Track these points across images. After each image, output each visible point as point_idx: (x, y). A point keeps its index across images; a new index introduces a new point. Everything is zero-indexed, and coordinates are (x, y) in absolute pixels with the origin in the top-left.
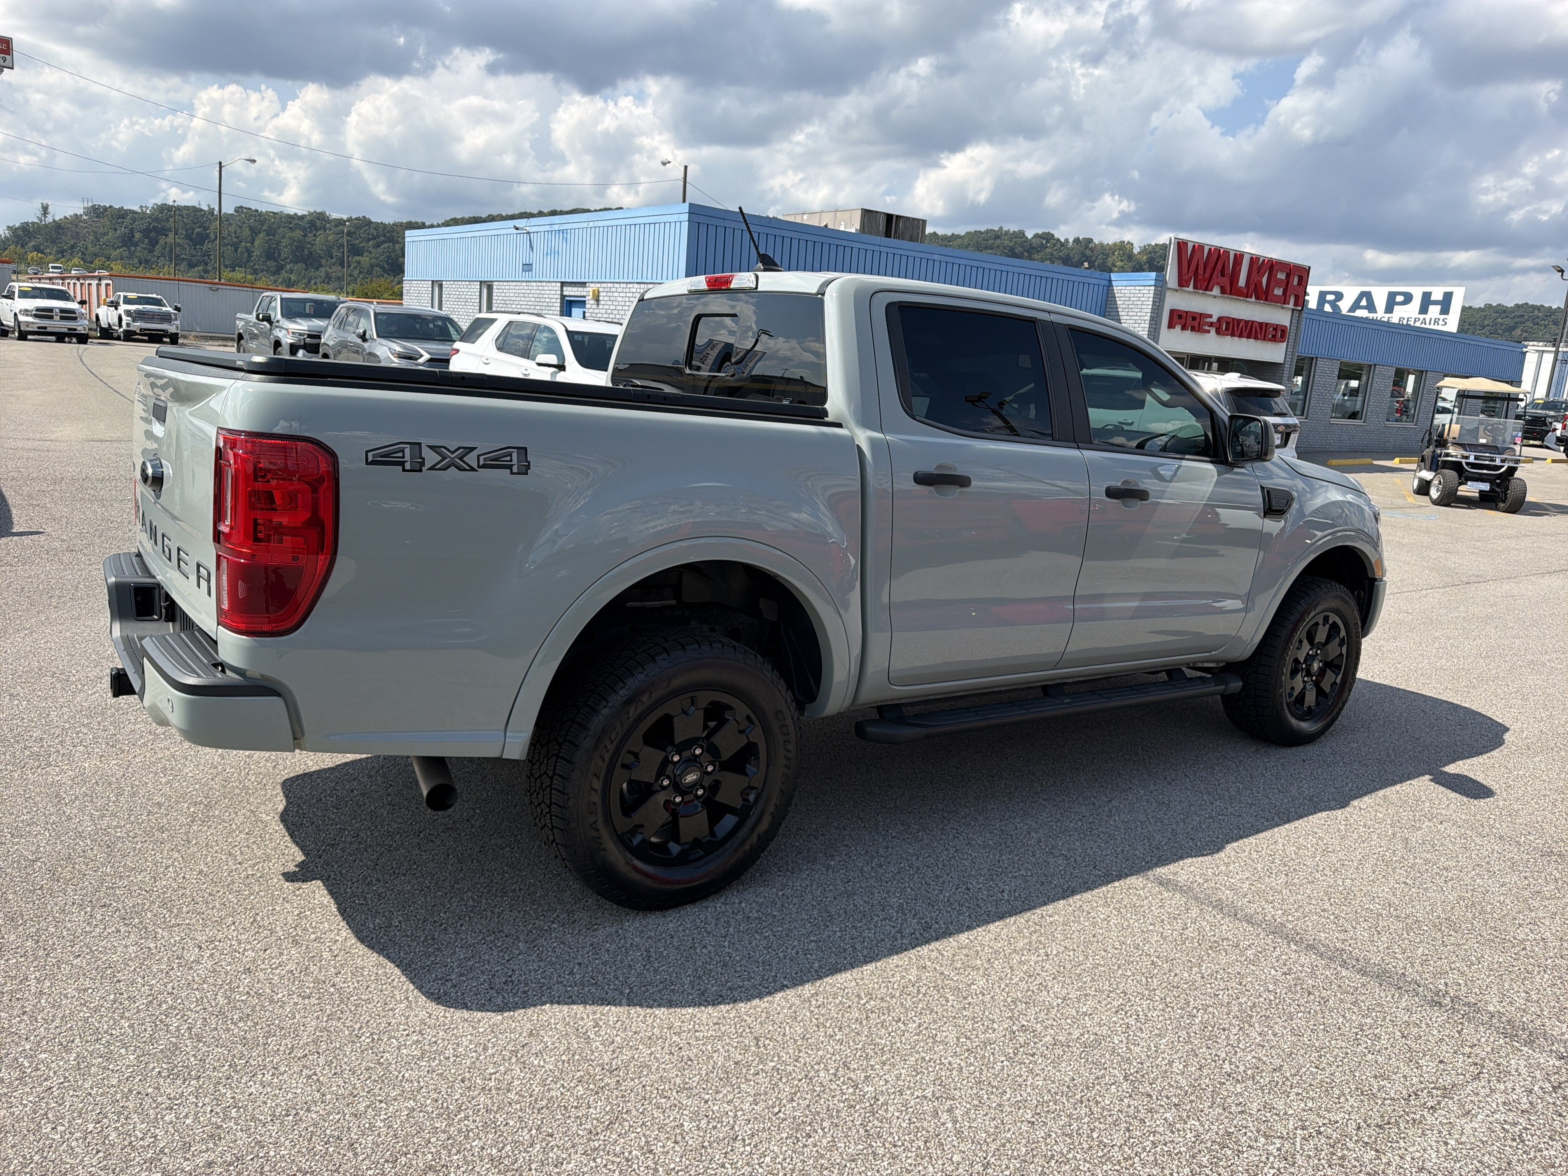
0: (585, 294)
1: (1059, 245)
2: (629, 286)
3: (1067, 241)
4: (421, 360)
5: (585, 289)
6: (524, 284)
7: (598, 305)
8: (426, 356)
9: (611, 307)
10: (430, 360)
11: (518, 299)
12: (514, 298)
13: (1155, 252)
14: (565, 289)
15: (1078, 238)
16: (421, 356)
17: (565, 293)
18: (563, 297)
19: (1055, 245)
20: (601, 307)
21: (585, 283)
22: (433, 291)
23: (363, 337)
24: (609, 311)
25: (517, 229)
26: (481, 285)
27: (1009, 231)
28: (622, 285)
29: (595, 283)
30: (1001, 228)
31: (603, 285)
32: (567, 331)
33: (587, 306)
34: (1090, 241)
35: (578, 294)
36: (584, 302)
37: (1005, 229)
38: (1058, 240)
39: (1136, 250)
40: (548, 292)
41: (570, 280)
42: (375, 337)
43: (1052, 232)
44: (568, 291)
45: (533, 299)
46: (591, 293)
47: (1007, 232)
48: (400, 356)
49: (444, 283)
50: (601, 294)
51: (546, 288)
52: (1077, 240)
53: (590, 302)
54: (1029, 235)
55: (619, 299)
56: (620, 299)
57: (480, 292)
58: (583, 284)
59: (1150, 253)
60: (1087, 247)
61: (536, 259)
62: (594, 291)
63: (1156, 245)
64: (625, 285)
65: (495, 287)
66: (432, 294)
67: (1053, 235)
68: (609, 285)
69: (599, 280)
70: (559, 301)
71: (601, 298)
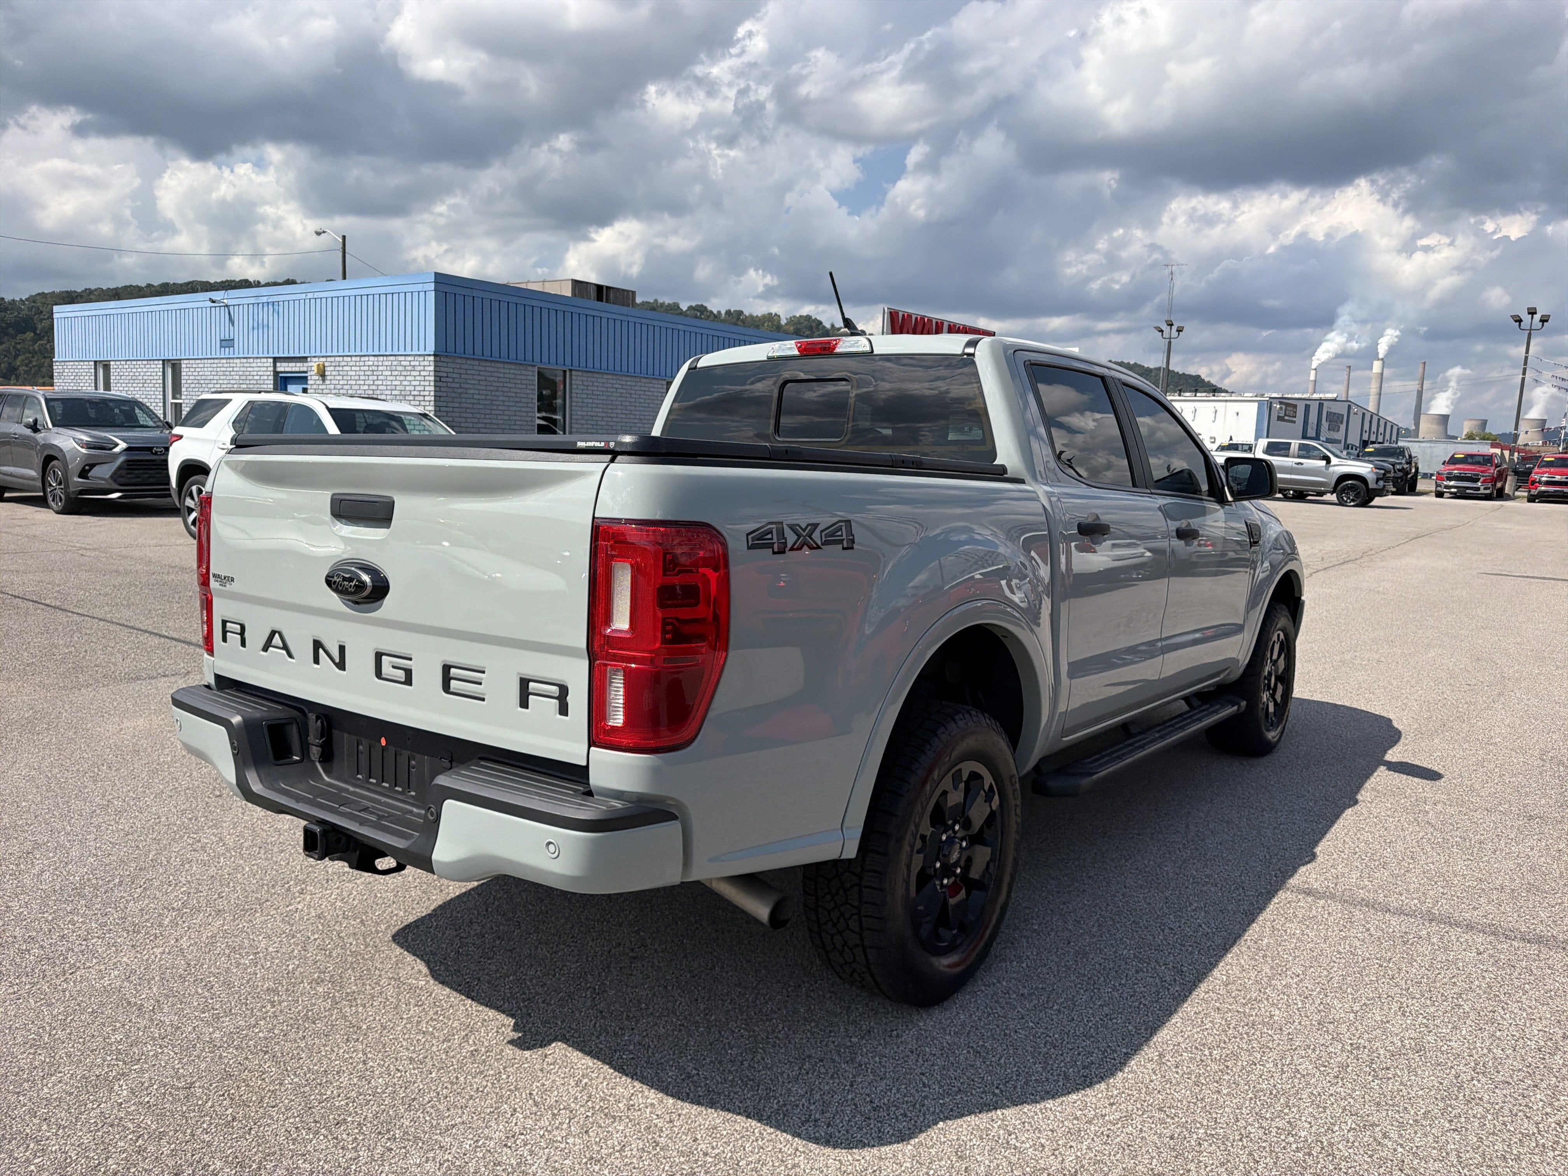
0: (305, 369)
1: (712, 317)
2: (363, 359)
3: (719, 312)
4: (117, 450)
5: (305, 364)
6: (224, 361)
7: (324, 380)
8: (122, 445)
9: (341, 382)
10: (128, 449)
11: (217, 377)
12: (212, 377)
13: (800, 323)
14: (278, 364)
15: (730, 311)
16: (117, 445)
17: (279, 369)
18: (276, 373)
19: (709, 317)
20: (327, 382)
21: (306, 358)
22: (96, 372)
23: (34, 427)
24: (339, 387)
25: (213, 302)
26: (163, 364)
27: (664, 303)
28: (354, 359)
29: (319, 357)
30: (656, 301)
31: (329, 359)
32: (327, 408)
33: (310, 382)
34: (741, 313)
35: (297, 369)
36: (306, 378)
37: (660, 301)
38: (711, 312)
39: (783, 322)
40: (256, 369)
41: (286, 355)
42: (50, 426)
43: (705, 304)
44: (282, 367)
45: (237, 377)
46: (315, 369)
47: (662, 305)
48: (89, 446)
49: (112, 363)
50: (327, 369)
51: (254, 365)
52: (728, 312)
53: (313, 378)
54: (684, 307)
55: (350, 373)
56: (354, 373)
57: (164, 372)
58: (304, 359)
59: (796, 324)
60: (738, 319)
61: (238, 333)
62: (318, 365)
63: (801, 316)
64: (358, 359)
65: (183, 366)
66: (96, 376)
67: (706, 308)
68: (337, 359)
69: (324, 354)
70: (271, 378)
71: (327, 373)
